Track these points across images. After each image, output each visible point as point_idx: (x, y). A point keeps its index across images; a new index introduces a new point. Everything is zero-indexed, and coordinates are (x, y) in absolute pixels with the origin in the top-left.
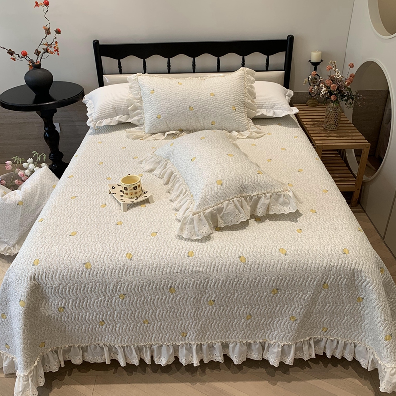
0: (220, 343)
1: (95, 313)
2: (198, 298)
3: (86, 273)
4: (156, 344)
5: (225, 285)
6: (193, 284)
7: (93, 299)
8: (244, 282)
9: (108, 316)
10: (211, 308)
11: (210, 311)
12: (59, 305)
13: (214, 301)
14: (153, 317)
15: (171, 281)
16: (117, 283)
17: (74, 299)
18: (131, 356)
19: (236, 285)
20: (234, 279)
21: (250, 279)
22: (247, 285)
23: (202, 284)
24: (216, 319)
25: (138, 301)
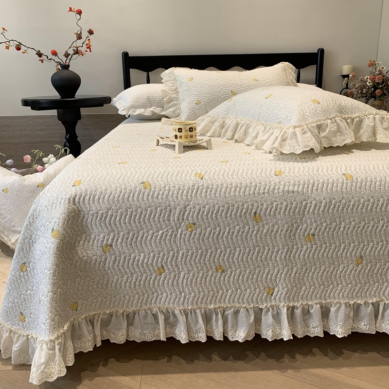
0: (318, 306)
1: (152, 254)
2: (291, 231)
3: (144, 194)
4: (231, 307)
5: (328, 210)
6: (286, 209)
7: (151, 232)
8: (353, 206)
9: (170, 259)
10: (309, 246)
11: (308, 251)
12: (105, 242)
13: (314, 235)
14: (230, 260)
15: (255, 205)
16: (185, 207)
17: (126, 231)
18: (196, 326)
19: (343, 210)
20: (341, 201)
21: (362, 201)
22: (357, 209)
23: (298, 209)
24: (315, 264)
25: (212, 235)
